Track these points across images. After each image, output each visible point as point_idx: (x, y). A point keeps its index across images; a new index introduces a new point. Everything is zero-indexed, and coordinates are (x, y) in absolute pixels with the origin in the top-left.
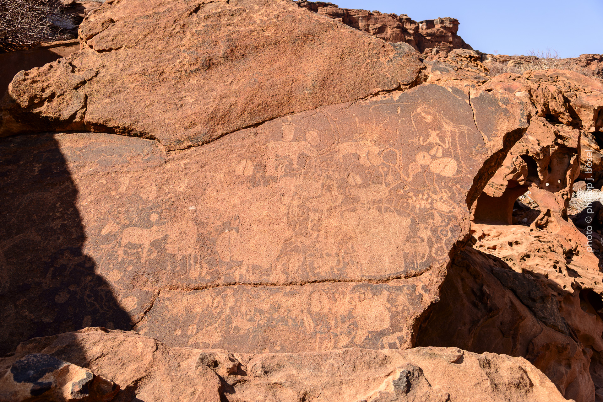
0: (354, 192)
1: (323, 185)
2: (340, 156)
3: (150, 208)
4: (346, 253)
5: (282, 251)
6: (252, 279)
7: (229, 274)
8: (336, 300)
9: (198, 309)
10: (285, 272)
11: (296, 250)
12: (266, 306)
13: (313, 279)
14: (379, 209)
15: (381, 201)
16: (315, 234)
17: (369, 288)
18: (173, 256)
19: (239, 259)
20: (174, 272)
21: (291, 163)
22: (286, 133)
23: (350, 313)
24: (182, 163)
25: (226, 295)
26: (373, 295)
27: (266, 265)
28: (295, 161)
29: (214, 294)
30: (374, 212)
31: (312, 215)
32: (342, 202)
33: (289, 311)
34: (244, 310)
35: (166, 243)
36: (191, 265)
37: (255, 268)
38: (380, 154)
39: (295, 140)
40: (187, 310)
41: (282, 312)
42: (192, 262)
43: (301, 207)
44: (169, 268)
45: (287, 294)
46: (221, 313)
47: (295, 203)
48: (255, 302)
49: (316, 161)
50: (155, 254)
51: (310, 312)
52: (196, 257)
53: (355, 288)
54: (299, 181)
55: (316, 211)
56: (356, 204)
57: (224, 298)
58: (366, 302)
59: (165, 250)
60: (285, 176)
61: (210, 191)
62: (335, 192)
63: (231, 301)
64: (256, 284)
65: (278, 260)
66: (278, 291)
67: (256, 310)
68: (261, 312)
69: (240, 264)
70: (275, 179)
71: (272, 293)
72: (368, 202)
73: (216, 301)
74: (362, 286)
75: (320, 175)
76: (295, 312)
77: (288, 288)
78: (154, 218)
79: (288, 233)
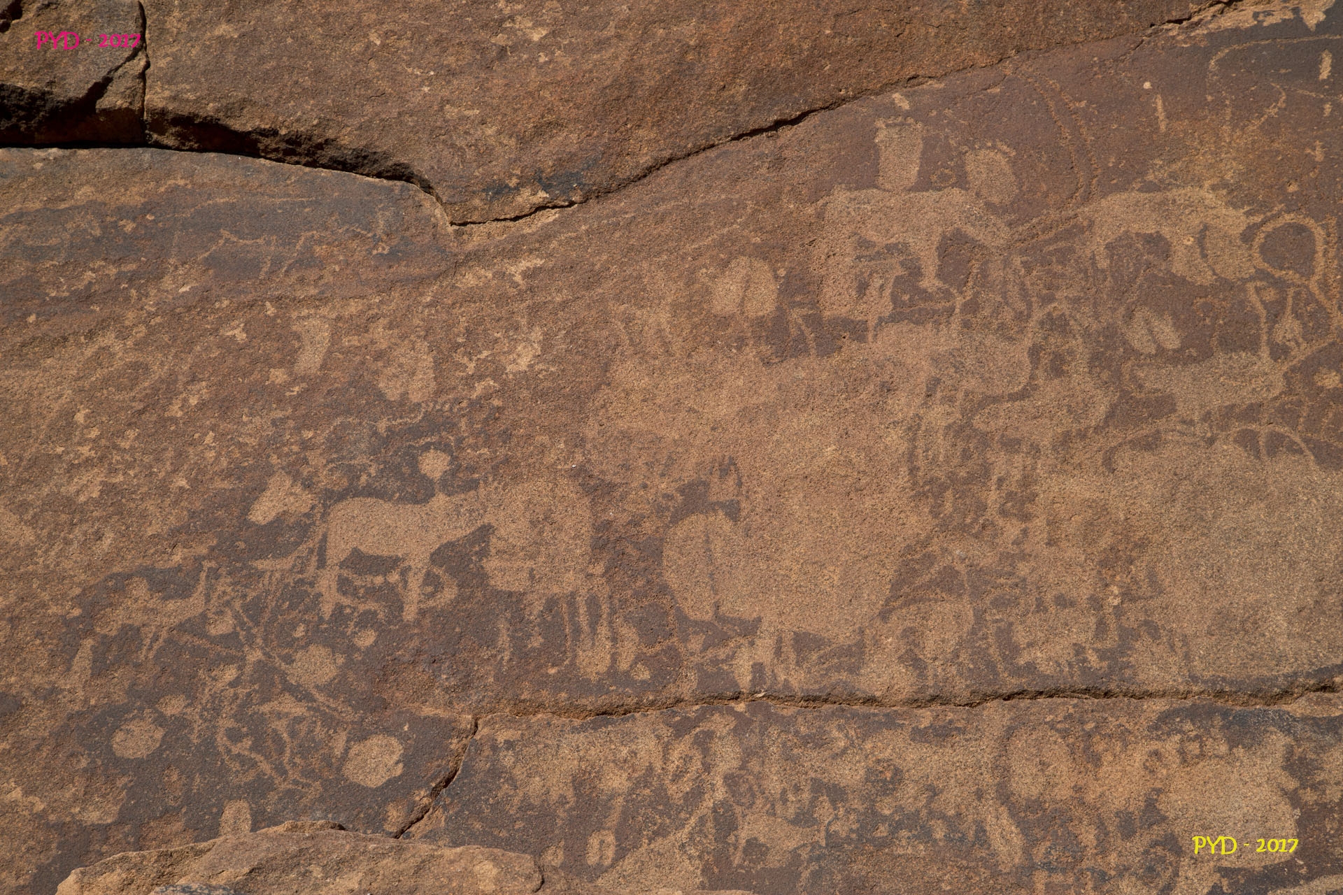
0: (1153, 380)
1: (1035, 352)
2: (1096, 246)
3: (415, 432)
4: (1127, 595)
5: (896, 586)
6: (797, 679)
7: (715, 662)
8: (1096, 760)
9: (616, 781)
10: (915, 662)
11: (948, 582)
12: (850, 773)
13: (1012, 683)
14: (1247, 440)
15: (1252, 412)
16: (1012, 529)
17: (1218, 721)
18: (514, 601)
19: (746, 611)
20: (521, 653)
21: (915, 272)
22: (888, 157)
23: (1151, 805)
24: (517, 269)
25: (710, 735)
26: (1233, 744)
27: (844, 636)
28: (930, 265)
29: (666, 732)
30: (1229, 453)
31: (1000, 463)
32: (1110, 415)
33: (934, 792)
34: (774, 785)
35: (484, 553)
36: (577, 631)
37: (804, 643)
38: (1248, 236)
39: (924, 184)
40: (582, 782)
41: (910, 799)
42: (583, 620)
43: (959, 431)
44: (504, 639)
45: (919, 735)
46: (696, 795)
47: (938, 416)
48: (812, 759)
49: (1007, 263)
50: (449, 594)
51: (1005, 797)
52: (593, 602)
53: (1165, 718)
54: (947, 339)
55: (1011, 445)
56: (1161, 424)
57: (704, 742)
58: (1205, 769)
59: (482, 576)
60: (895, 318)
61: (627, 372)
62: (1080, 379)
63: (727, 757)
64: (811, 699)
65: (884, 615)
66: (890, 723)
67: (818, 787)
68: (837, 794)
69: (750, 629)
70: (858, 331)
71: (869, 728)
72: (1207, 417)
73: (675, 755)
74: (1192, 714)
75: (1021, 317)
76: (952, 798)
77: (926, 717)
78: (434, 465)
79: (916, 523)
